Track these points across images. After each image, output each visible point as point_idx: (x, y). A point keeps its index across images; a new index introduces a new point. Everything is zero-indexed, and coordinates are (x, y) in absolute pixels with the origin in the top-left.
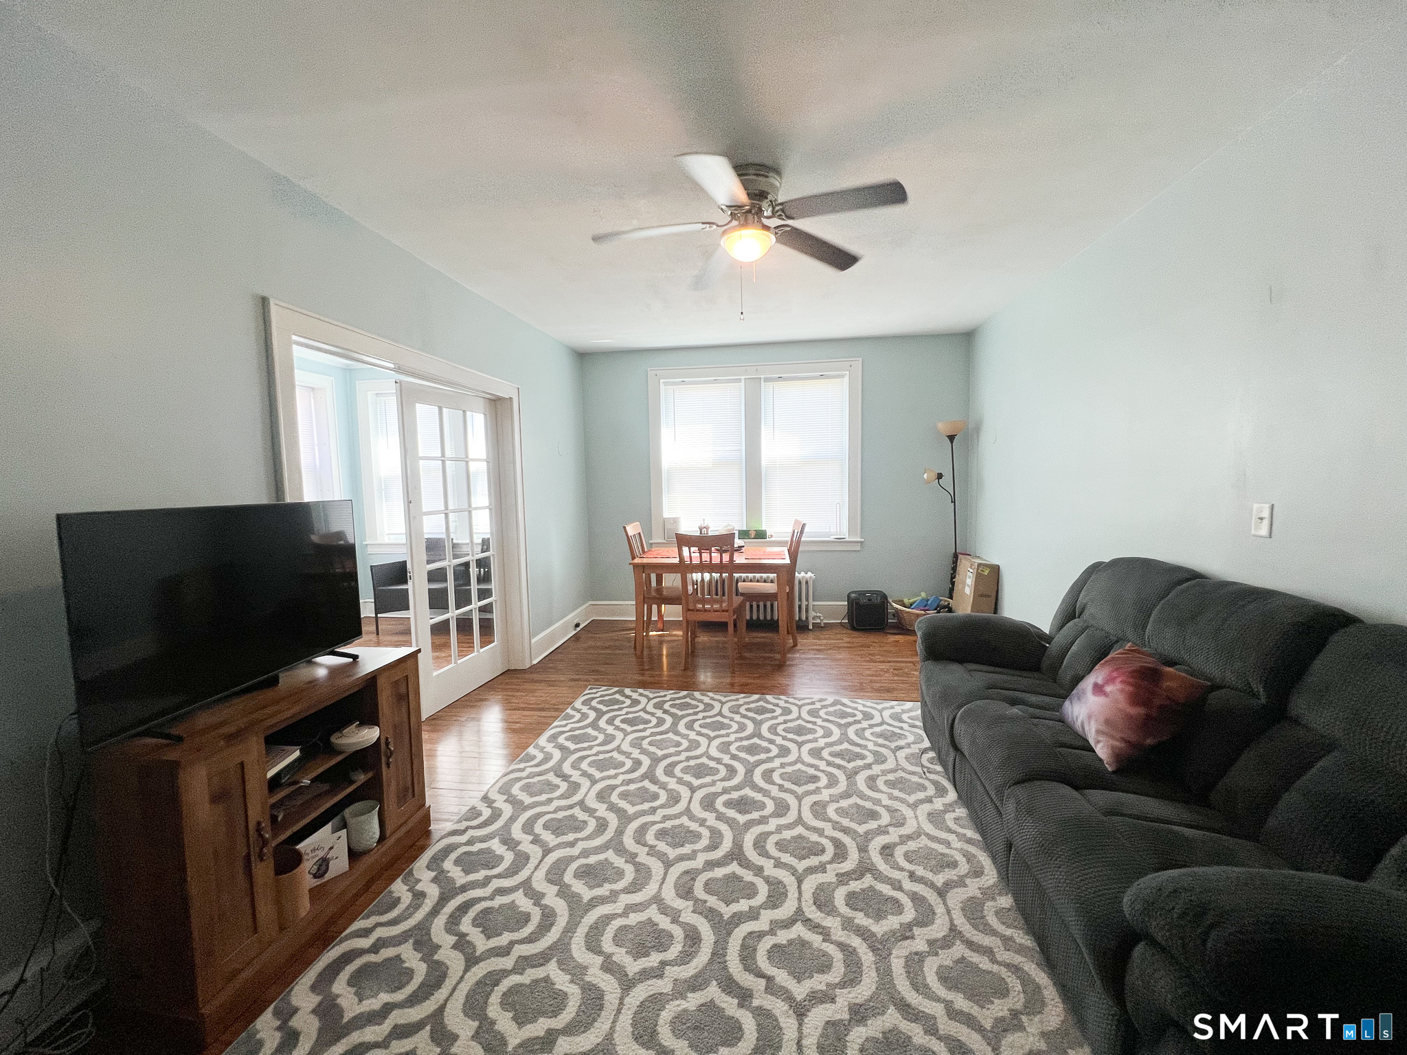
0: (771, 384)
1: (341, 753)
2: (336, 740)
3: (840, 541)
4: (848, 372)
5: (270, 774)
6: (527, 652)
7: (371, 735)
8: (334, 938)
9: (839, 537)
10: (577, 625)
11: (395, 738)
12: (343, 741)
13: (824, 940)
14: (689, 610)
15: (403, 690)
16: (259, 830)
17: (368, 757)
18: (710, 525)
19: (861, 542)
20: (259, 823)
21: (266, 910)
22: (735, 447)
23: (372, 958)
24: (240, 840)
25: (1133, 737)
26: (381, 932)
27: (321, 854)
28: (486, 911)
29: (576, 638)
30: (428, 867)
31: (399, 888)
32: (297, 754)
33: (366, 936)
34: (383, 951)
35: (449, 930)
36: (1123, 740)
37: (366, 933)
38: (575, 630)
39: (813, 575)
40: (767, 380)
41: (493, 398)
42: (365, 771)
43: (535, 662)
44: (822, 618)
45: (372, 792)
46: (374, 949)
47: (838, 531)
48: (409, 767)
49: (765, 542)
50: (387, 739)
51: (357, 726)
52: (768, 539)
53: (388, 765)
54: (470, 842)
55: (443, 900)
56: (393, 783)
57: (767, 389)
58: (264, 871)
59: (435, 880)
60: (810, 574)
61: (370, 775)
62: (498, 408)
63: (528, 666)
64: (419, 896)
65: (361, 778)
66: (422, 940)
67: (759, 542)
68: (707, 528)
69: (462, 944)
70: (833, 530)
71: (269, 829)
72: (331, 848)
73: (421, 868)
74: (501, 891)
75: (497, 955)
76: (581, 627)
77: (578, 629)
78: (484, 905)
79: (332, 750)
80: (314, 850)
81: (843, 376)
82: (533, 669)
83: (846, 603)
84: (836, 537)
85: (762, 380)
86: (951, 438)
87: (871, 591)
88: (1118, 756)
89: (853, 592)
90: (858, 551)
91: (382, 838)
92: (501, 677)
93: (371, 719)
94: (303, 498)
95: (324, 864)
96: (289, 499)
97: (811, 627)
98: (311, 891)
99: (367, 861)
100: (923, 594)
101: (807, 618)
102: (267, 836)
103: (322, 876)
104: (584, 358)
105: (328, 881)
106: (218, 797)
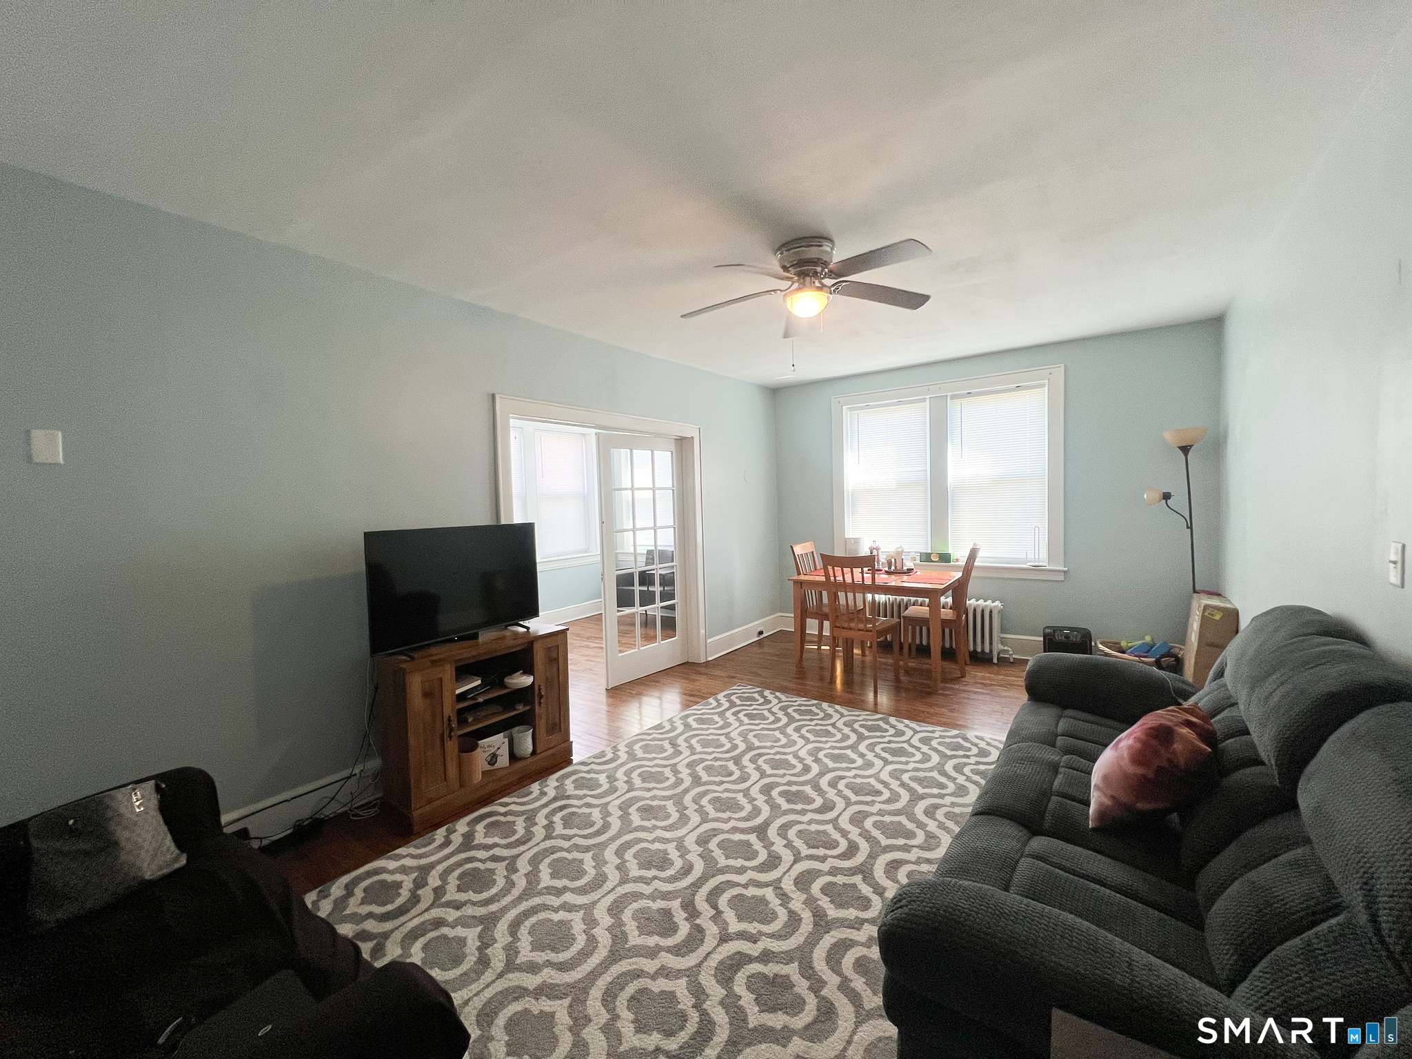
0: (958, 401)
1: (508, 688)
2: (508, 680)
3: (1036, 569)
4: (1047, 381)
5: (458, 692)
6: (703, 648)
7: (527, 680)
8: (491, 803)
9: (1037, 564)
10: (761, 633)
11: (546, 688)
12: (510, 681)
13: (781, 905)
14: (836, 627)
15: (554, 655)
16: (449, 720)
17: (525, 694)
18: (880, 546)
19: (1065, 572)
20: (449, 717)
21: (452, 771)
22: (920, 468)
23: (502, 819)
24: (438, 724)
25: (1124, 798)
26: (513, 807)
27: (493, 750)
28: (573, 814)
29: (759, 643)
30: (557, 780)
31: (535, 787)
32: (479, 682)
33: (505, 807)
34: (509, 817)
35: (547, 817)
36: (1113, 797)
37: (507, 805)
38: (759, 636)
39: (1000, 604)
40: (953, 397)
41: (679, 438)
42: (525, 705)
43: (710, 659)
44: (1011, 653)
45: (526, 720)
46: (505, 814)
47: (1037, 557)
48: (558, 711)
49: (949, 566)
50: (540, 686)
51: (521, 674)
52: (952, 563)
53: (540, 703)
54: (588, 772)
55: (555, 799)
56: (543, 720)
57: (955, 408)
58: (452, 746)
59: (556, 788)
60: (997, 603)
61: (528, 708)
62: (683, 445)
63: (703, 661)
64: (543, 794)
65: (521, 708)
66: (530, 818)
67: (941, 566)
68: (878, 549)
69: (549, 827)
70: (1031, 556)
71: (456, 722)
72: (499, 748)
73: (552, 781)
74: (588, 805)
75: (563, 839)
76: (764, 635)
77: (762, 637)
78: (574, 809)
79: (504, 686)
80: (489, 746)
81: (1042, 386)
82: (707, 664)
83: (1042, 639)
84: (1033, 564)
85: (949, 398)
86: (1185, 449)
87: (1071, 628)
88: (1102, 814)
89: (1047, 627)
90: (1062, 581)
91: (534, 753)
92: (680, 667)
93: (529, 671)
94: (512, 520)
95: (493, 759)
96: (503, 522)
97: (995, 661)
98: (483, 773)
99: (519, 765)
100: (1148, 639)
101: (991, 651)
102: (453, 726)
103: (493, 764)
104: (776, 394)
105: (495, 769)
106: (427, 695)
